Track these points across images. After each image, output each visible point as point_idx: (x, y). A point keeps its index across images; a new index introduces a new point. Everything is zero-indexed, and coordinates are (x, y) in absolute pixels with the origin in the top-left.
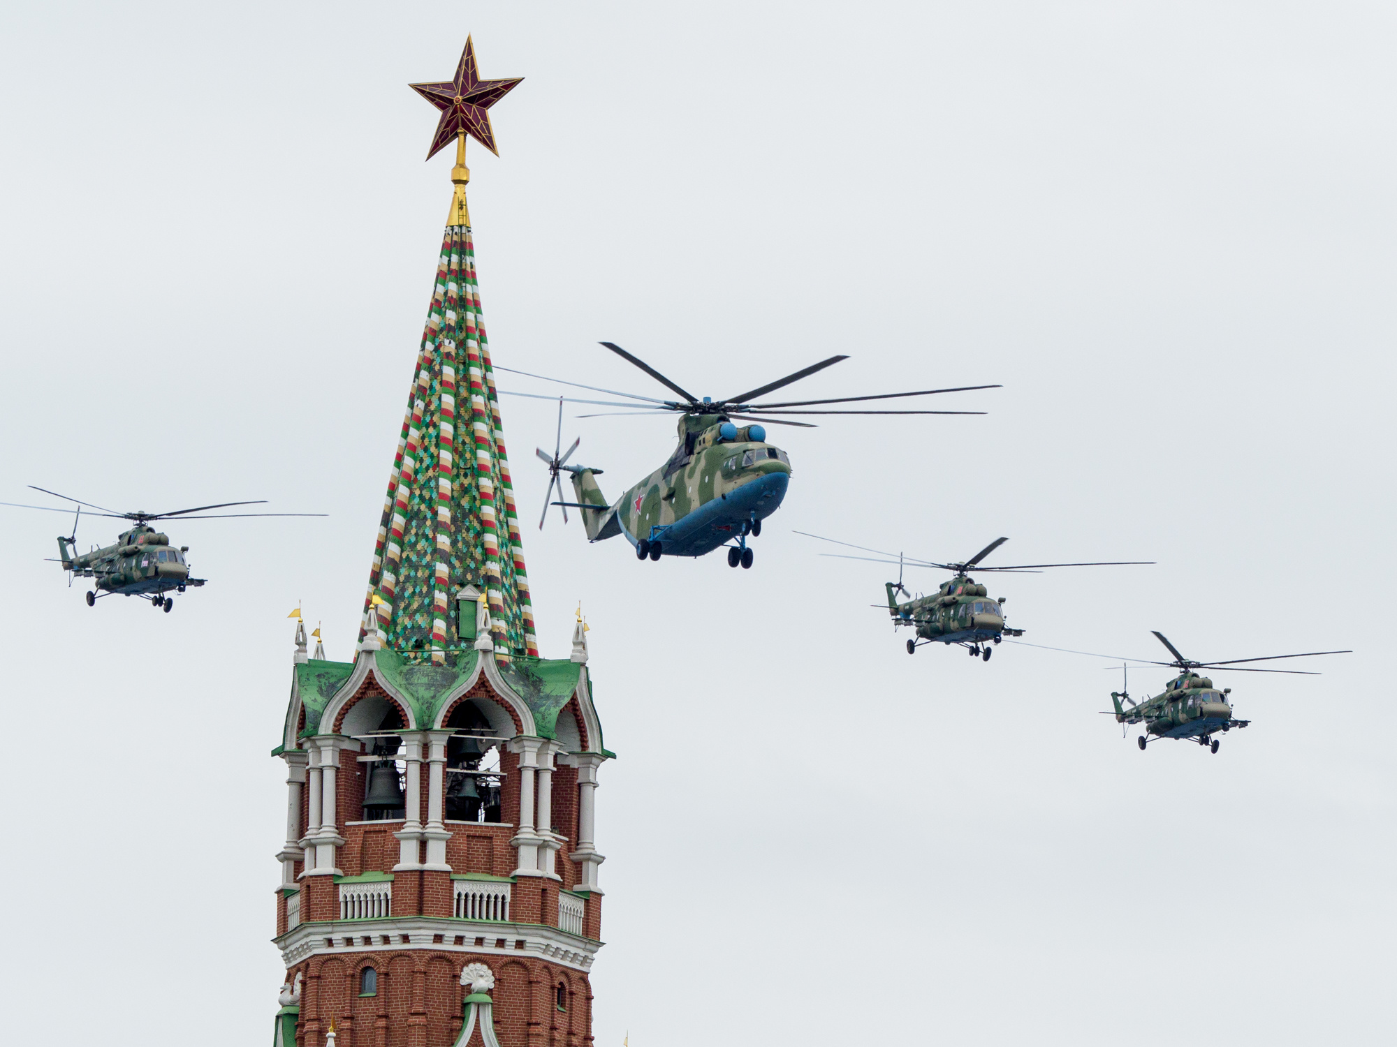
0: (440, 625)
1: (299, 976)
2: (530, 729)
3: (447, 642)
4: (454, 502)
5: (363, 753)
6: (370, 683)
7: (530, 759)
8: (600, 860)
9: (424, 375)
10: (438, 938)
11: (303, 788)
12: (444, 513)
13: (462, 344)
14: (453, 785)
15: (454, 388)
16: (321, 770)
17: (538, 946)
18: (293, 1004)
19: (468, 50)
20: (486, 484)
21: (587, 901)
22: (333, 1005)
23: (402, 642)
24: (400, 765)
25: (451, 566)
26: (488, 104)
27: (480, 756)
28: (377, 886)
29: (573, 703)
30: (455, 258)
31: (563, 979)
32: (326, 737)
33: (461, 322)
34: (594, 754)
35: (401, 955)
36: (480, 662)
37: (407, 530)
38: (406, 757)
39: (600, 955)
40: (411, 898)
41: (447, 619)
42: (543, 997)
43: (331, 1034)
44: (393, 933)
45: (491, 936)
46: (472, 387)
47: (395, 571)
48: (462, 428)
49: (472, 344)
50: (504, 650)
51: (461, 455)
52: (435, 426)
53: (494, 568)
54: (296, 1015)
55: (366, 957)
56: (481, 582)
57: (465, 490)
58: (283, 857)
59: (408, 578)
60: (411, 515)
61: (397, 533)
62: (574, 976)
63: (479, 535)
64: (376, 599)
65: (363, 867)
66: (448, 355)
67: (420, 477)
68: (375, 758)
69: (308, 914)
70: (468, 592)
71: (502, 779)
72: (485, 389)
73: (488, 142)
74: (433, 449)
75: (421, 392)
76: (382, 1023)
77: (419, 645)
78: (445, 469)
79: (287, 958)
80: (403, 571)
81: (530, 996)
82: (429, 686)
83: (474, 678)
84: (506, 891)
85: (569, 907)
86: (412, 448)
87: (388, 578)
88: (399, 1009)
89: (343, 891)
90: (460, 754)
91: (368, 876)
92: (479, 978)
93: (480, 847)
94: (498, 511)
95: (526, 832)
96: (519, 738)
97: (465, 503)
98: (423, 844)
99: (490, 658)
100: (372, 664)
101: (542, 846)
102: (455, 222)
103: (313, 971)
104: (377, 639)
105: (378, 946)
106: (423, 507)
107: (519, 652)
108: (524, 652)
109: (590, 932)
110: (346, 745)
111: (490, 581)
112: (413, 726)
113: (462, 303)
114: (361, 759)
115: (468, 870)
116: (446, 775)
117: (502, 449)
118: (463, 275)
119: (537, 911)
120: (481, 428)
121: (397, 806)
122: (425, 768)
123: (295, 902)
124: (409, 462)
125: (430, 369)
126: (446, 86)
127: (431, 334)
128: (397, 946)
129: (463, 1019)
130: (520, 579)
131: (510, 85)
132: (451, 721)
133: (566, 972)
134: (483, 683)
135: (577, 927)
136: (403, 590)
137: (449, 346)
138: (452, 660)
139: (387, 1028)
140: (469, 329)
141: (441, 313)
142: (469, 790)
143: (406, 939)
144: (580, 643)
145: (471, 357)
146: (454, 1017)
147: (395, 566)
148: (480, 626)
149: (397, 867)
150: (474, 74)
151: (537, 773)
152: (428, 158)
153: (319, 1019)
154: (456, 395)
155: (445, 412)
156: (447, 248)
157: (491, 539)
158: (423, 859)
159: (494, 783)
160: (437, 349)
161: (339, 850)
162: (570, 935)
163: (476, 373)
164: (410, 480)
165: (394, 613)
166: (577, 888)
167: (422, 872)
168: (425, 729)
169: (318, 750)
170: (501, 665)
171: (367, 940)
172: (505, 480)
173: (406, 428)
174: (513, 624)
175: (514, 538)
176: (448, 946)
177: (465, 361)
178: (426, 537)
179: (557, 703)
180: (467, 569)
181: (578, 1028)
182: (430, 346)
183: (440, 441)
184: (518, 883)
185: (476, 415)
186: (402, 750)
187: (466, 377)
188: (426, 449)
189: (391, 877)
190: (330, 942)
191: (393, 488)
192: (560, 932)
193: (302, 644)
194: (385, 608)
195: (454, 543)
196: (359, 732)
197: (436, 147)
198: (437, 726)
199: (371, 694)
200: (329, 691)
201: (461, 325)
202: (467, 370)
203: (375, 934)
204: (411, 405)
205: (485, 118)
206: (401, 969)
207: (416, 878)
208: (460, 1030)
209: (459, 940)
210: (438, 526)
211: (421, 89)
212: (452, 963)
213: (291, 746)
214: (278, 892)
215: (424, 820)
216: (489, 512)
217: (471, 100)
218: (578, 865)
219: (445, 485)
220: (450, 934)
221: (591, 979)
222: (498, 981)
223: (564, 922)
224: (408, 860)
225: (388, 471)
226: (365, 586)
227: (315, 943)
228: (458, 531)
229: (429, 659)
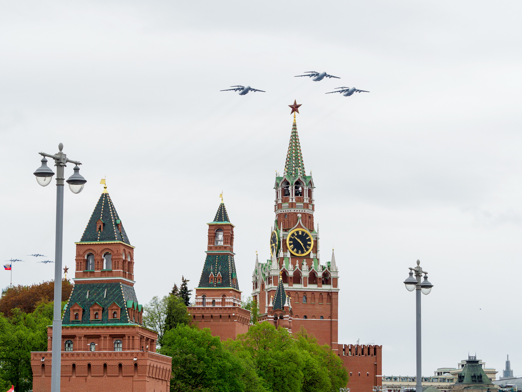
0: (294, 172)
1: (277, 216)
2: (305, 185)
3: (295, 174)
4: (295, 157)
5: (285, 188)
6: (285, 179)
7: (305, 188)
8: (314, 201)
9: (291, 141)
10: (294, 211)
11: (277, 193)
12: (294, 158)
13: (295, 137)
14: (296, 192)
15: (294, 143)
16: (279, 190)
17: (307, 211)
18: (277, 219)
19: (295, 101)
20: (299, 154)
21: (313, 206)
22: (282, 219)
23: (289, 174)
24: (289, 189)
25: (295, 165)
26: (298, 108)
27: (299, 188)
28: (286, 204)
29: (310, 181)
30: (294, 127)
31: (310, 215)
32: (280, 186)
33: (295, 134)
34: (313, 188)
35: (290, 213)
36: (299, 177)
37: (289, 160)
38: (290, 188)
39: (314, 212)
40: (291, 206)
41: (294, 171)
42: (307, 218)
43: (282, 223)
44: (289, 210)
45: (301, 210)
46: (297, 142)
47: (288, 166)
48: (296, 148)
49: (297, 137)
50: (302, 175)
51: (296, 151)
52: (292, 147)
53: (300, 165)
54: (277, 221)
55: (286, 213)
56: (298, 167)
57: (296, 155)
58: (275, 201)
59: (289, 166)
60: (290, 159)
61: (288, 161)
62: (311, 215)
63: (298, 161)
64: (286, 169)
65: (285, 202)
66: (294, 139)
67: (291, 154)
68: (286, 189)
69: (278, 208)
70: (297, 168)
71: (302, 191)
72: (298, 143)
73: (298, 112)
74: (292, 150)
75: (290, 143)
76: (288, 221)
77: (291, 175)
78: (294, 153)
79: (276, 214)
80: (289, 165)
81: (306, 218)
82: (292, 180)
83: (298, 178)
84: (303, 205)
85: (310, 206)
86: (290, 150)
87: (287, 166)
88: (290, 220)
89: (282, 205)
90: (296, 188)
91: (286, 203)
92: (299, 215)
93: (299, 199)
94: (300, 158)
95: (305, 197)
96: (304, 186)
97: (296, 157)
98: (292, 199)
99: (300, 176)
100: (285, 177)
101: (307, 199)
102: (294, 122)
103: (279, 215)
104: (286, 174)
105: (287, 212)
106: (291, 158)
107: (303, 175)
108: (304, 175)
109: (313, 209)
110: (282, 187)
111: (300, 166)
112: (291, 185)
113: (295, 132)
114: (284, 189)
115: (298, 202)
116: (295, 190)
117: (301, 150)
118: (295, 129)
119: (306, 207)
120: (298, 148)
121: (289, 194)
122: (292, 190)
123: (277, 207)
124: (289, 152)
125: (292, 140)
126: (293, 105)
127: (292, 136)
128: (289, 212)
129: (298, 220)
130: (303, 166)
131: (301, 105)
132: (295, 184)
133: (310, 214)
134: (299, 179)
135: (312, 209)
136: (289, 168)
137: (294, 138)
138: (295, 176)
139: (288, 222)
140: (296, 135)
141: (293, 134)
142: (298, 192)
143: (290, 211)
144: (311, 174)
145: (297, 139)
146: (297, 220)
147: (288, 165)
148: (299, 172)
149: (289, 202)
150: (296, 104)
151: (306, 190)
152: (291, 114)
153: (280, 221)
154: (295, 144)
155: (294, 146)
156: (293, 125)
157: (300, 161)
158: (292, 201)
159: (301, 191)
160: (292, 138)
161: (282, 200)
162: (311, 210)
163: (297, 141)
164: (289, 154)
165: (288, 171)
166: (311, 204)
167: (292, 203)
168: (292, 185)
169: (279, 188)
170: (301, 177)
171: (286, 211)
172: (301, 154)
173: (289, 148)
174: (303, 172)
175: (302, 161)
176: (296, 212)
177: (296, 139)
178: (292, 161)
179: (308, 181)
180: (297, 165)
181: (312, 221)
182: (291, 138)
183: (293, 149)
184: (304, 204)
185: (297, 146)
186: (289, 188)
187: (296, 141)
188: (291, 150)
189: (288, 203)
190: (281, 211)
191: (287, 155)
192: (309, 210)
193: (277, 175)
194: (287, 170)
195: (295, 162)
196: (284, 185)
197: (292, 113)
198: (294, 184)
199: (285, 181)
200: (280, 180)
201: (295, 135)
202: (296, 140)
203: (287, 210)
204: (289, 145)
205: (297, 109)
206: (290, 215)
207: (291, 203)
208: (297, 222)
209: (297, 211)
210: (293, 160)
211: (290, 106)
212: (296, 214)
213: (276, 187)
214: (275, 205)
215: (292, 196)
216: (299, 158)
217: (296, 107)
218: (311, 201)
219: (294, 155)
220: (296, 210)
221: (313, 215)
222: (302, 216)
223: (310, 208)
224: (290, 201)
225: (287, 153)
226: (284, 167)
227: (279, 212)
228: (296, 160)
229: (292, 176)
